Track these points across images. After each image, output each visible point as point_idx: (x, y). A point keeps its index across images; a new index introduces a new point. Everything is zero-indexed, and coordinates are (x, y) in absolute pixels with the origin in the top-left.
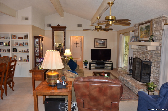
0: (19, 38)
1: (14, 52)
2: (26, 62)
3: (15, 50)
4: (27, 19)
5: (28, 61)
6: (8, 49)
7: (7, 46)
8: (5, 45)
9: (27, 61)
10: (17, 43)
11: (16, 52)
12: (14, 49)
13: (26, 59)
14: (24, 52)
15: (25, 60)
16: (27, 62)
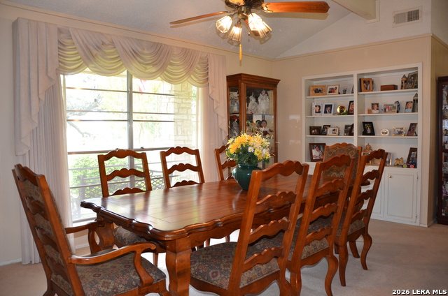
0: (381, 86)
1: (365, 133)
2: (405, 170)
3: (368, 129)
4: (413, 16)
5: (415, 167)
6: (346, 127)
7: (344, 114)
8: (340, 114)
9: (408, 167)
10: (378, 104)
11: (373, 133)
12: (364, 123)
13: (406, 158)
14: (400, 133)
15: (401, 163)
16: (412, 170)
